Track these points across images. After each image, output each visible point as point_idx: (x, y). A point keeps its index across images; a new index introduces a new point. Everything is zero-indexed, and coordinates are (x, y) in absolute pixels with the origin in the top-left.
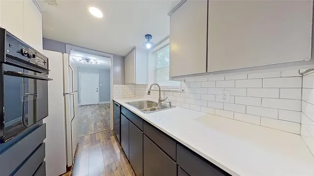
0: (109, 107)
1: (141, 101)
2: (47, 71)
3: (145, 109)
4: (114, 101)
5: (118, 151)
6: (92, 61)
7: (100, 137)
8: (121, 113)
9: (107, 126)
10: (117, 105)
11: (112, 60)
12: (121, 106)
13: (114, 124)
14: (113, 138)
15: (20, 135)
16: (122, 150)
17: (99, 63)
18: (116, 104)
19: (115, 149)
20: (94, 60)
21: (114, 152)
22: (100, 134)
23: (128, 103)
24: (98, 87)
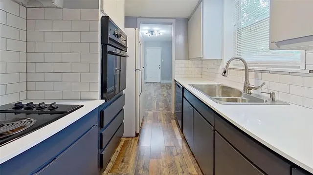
0: (170, 88)
4: (175, 81)
5: (179, 138)
6: (155, 32)
7: (160, 116)
8: (183, 96)
9: (168, 108)
10: (179, 87)
11: (175, 27)
12: (183, 88)
13: (175, 108)
14: (174, 121)
16: (184, 138)
17: (161, 34)
18: (178, 85)
19: (176, 134)
20: (158, 31)
21: (175, 136)
22: (162, 115)
23: (193, 86)
24: (160, 64)
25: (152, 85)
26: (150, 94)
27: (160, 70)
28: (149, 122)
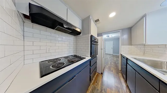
0: (118, 57)
1: (155, 61)
2: (98, 42)
3: (165, 70)
4: (121, 55)
5: (124, 85)
6: (110, 36)
7: (112, 69)
8: (127, 63)
9: (117, 66)
10: (124, 58)
12: (127, 59)
13: (122, 68)
14: (120, 74)
15: (94, 58)
16: (128, 86)
17: (113, 36)
18: (123, 57)
19: (122, 82)
20: (111, 36)
22: (113, 69)
23: (135, 58)
24: (112, 47)
25: (108, 55)
26: (107, 59)
27: (112, 50)
28: (106, 70)
